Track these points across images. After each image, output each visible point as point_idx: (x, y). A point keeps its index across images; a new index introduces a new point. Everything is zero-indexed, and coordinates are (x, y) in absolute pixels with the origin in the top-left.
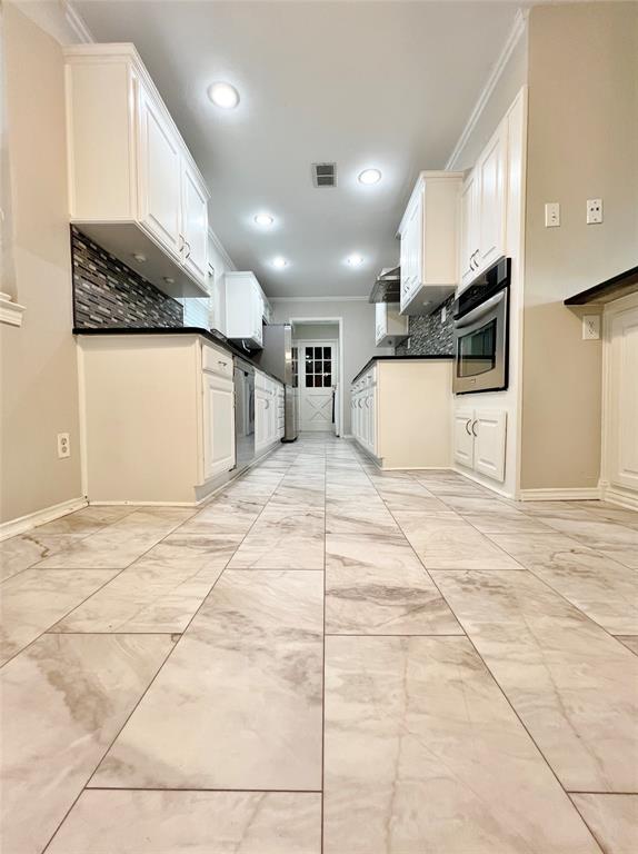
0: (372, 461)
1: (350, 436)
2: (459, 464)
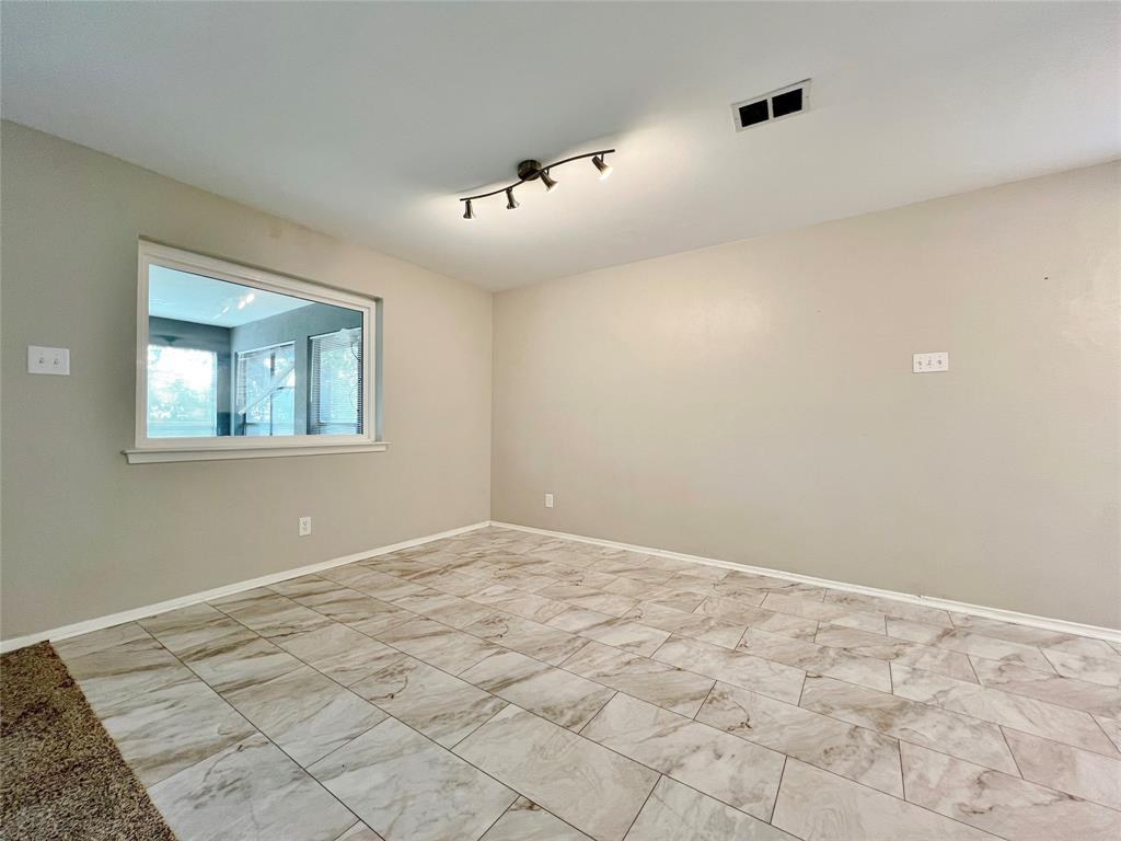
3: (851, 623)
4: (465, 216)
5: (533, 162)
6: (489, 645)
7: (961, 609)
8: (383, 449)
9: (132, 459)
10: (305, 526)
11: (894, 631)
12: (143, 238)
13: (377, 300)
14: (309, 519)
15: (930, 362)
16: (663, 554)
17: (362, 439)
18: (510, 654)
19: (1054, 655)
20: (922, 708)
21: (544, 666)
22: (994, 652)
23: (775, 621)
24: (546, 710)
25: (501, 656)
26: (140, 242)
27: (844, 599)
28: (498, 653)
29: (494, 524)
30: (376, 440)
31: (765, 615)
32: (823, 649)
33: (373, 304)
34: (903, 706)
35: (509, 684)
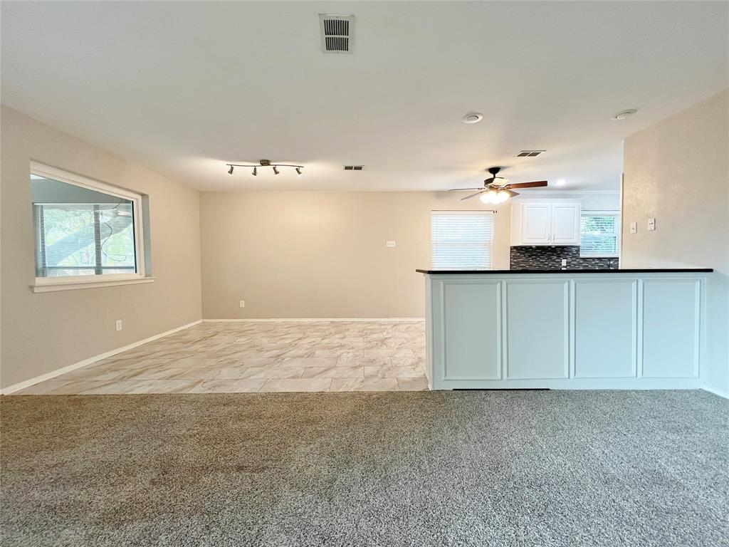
3: (372, 327)
4: (229, 172)
5: (268, 161)
7: (397, 320)
8: (153, 281)
9: (36, 290)
10: (119, 325)
11: (383, 327)
12: (32, 160)
13: (143, 195)
14: (120, 321)
15: (391, 244)
16: (303, 320)
17: (137, 276)
19: (416, 325)
20: (390, 338)
22: (405, 327)
23: (352, 330)
26: (31, 162)
27: (368, 323)
29: (205, 321)
30: (146, 276)
31: (348, 330)
32: (366, 333)
33: (140, 198)
34: (386, 339)
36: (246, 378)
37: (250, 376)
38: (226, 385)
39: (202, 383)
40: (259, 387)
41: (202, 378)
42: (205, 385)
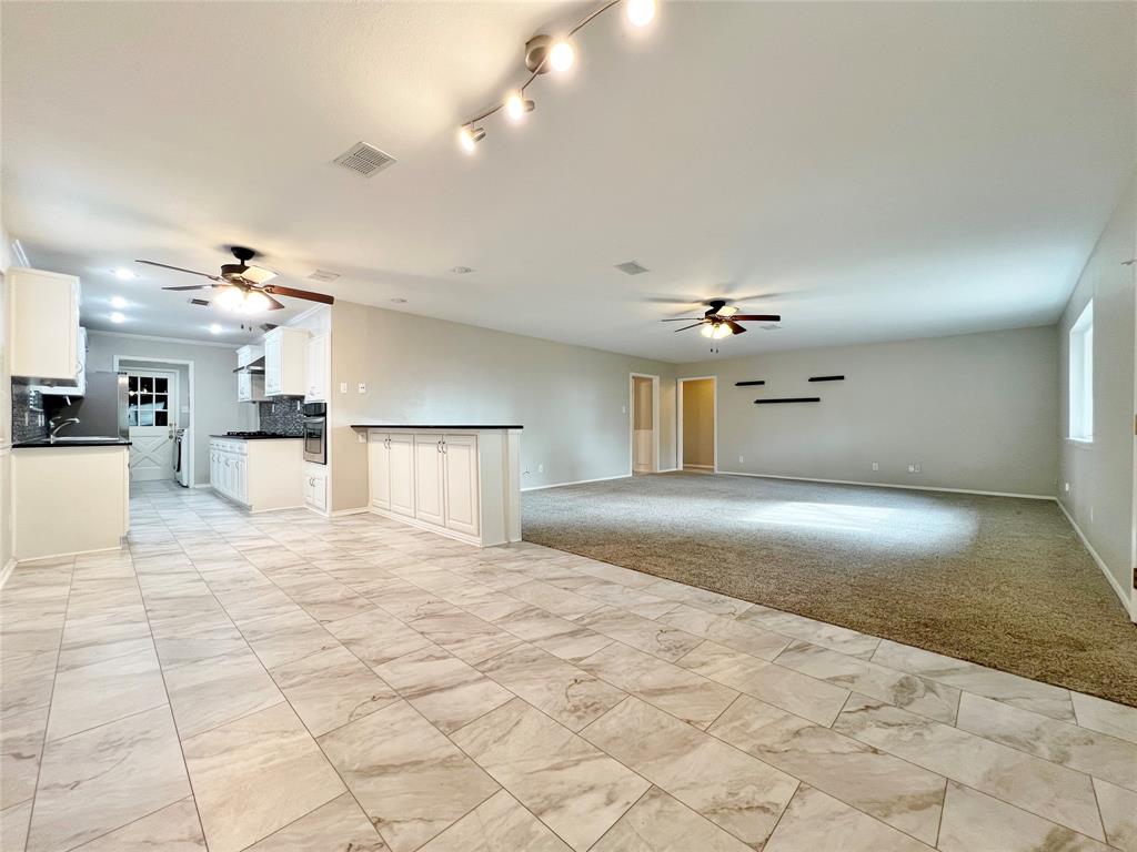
0: (241, 508)
1: (208, 485)
2: (308, 503)
6: (589, 669)
18: (567, 658)
21: (536, 644)
24: (548, 617)
25: (577, 656)
28: (581, 659)
35: (572, 632)
36: (669, 601)
37: (662, 603)
38: (700, 599)
39: (738, 614)
40: (659, 585)
41: (738, 624)
42: (733, 610)
